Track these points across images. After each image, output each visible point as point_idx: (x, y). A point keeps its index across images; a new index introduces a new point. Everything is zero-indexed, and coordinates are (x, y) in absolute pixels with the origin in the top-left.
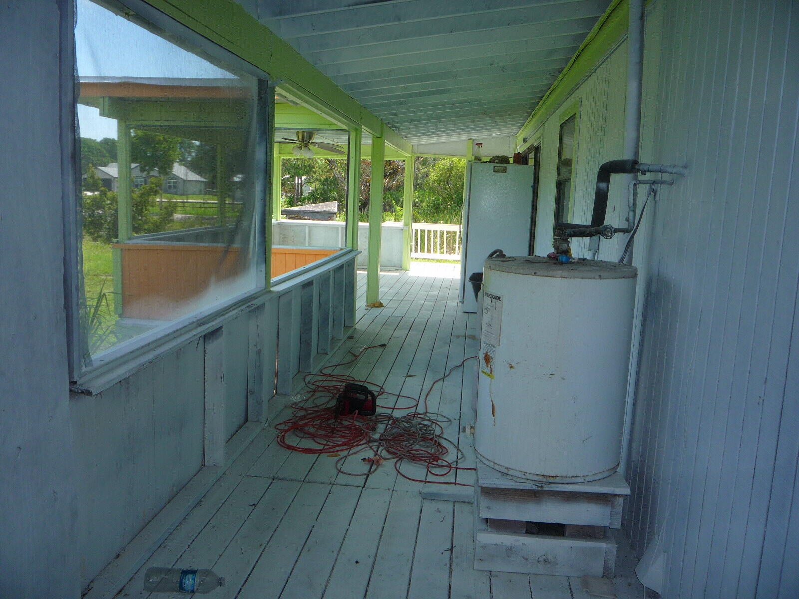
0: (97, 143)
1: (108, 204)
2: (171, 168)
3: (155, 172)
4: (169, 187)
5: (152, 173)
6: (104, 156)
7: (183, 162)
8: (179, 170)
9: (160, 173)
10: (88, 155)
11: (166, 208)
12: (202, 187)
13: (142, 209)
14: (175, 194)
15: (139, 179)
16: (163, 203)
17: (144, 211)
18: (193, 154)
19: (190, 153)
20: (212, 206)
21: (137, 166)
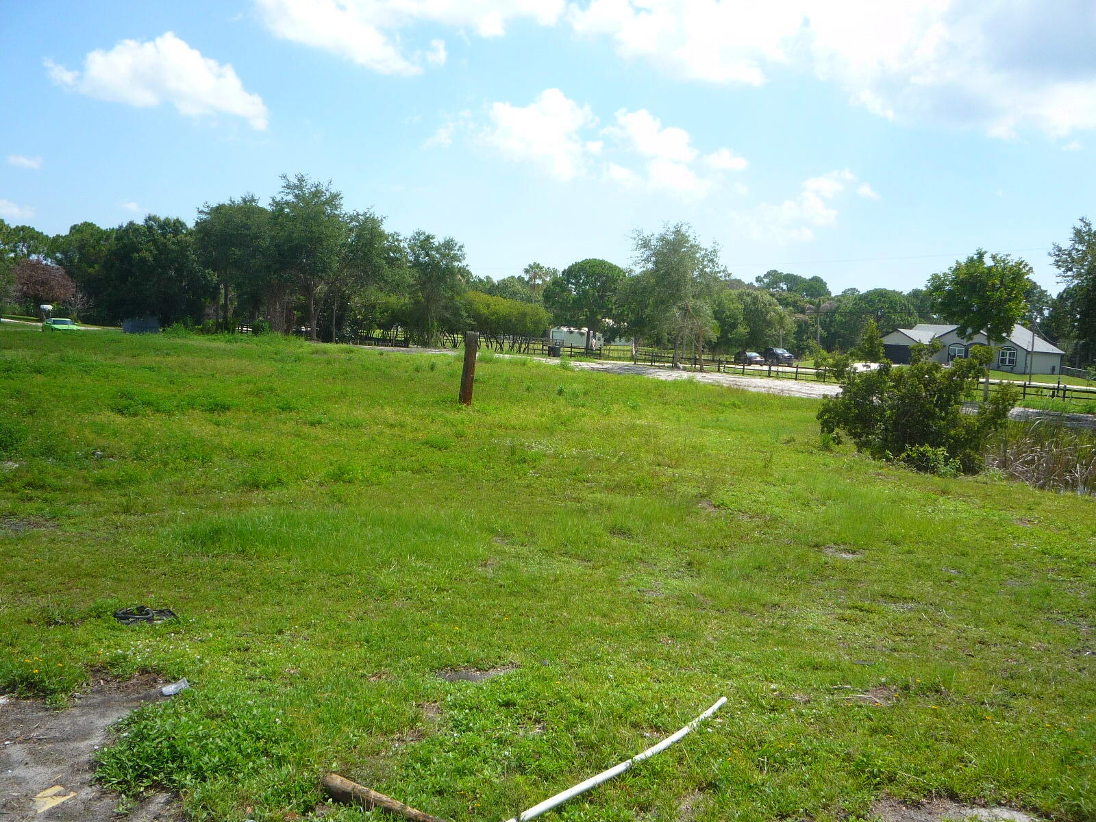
0: (904, 296)
1: (889, 387)
2: (1009, 331)
3: (981, 337)
4: (1003, 361)
5: (977, 338)
6: (910, 314)
7: (1029, 324)
8: (1020, 336)
9: (989, 338)
10: (889, 312)
11: (995, 402)
12: (1057, 362)
13: (949, 400)
14: (1011, 371)
15: (957, 348)
16: (991, 387)
17: (952, 403)
18: (1046, 313)
19: (1040, 312)
20: (1075, 395)
21: (955, 330)
